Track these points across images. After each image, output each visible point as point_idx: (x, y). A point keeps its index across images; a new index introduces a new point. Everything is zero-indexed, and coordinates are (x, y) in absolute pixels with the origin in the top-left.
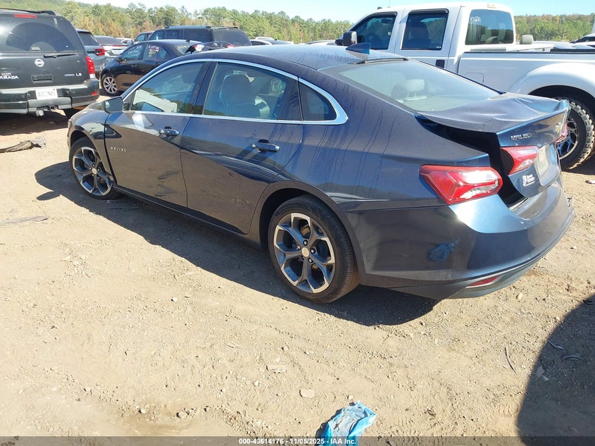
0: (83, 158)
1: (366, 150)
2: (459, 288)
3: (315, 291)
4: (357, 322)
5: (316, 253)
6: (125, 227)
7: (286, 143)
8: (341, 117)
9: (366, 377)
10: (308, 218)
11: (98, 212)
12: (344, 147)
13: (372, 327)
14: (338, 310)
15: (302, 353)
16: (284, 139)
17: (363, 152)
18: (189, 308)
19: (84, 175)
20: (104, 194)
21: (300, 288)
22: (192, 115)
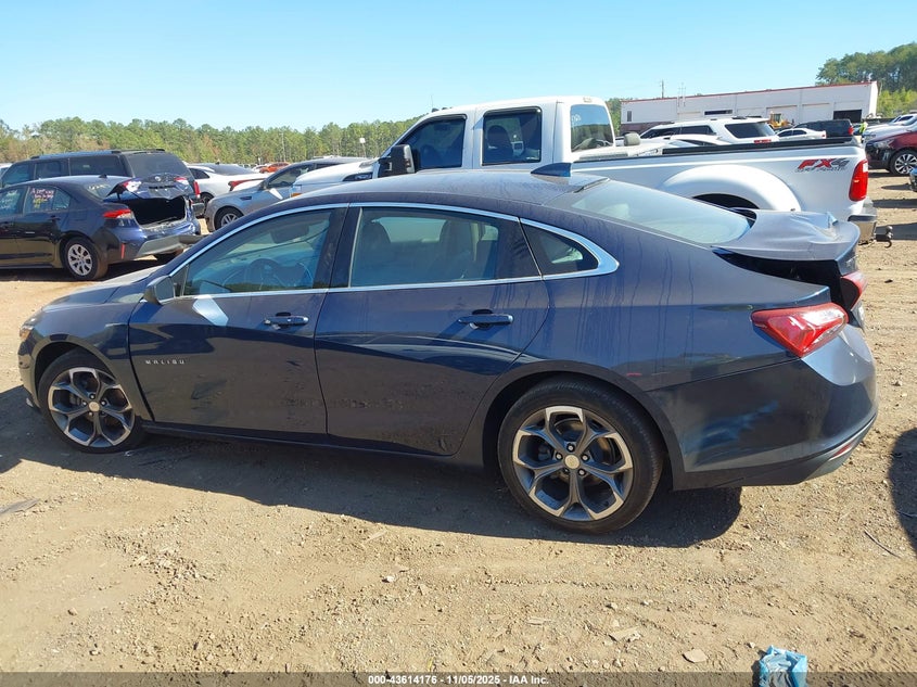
0: (71, 388)
1: (664, 303)
2: (819, 464)
3: (597, 516)
4: (668, 545)
5: (591, 460)
6: (196, 489)
7: (523, 310)
8: (607, 264)
9: (745, 613)
10: (578, 411)
11: (127, 474)
12: (626, 302)
13: (692, 548)
14: (634, 536)
15: (639, 606)
16: (517, 304)
17: (659, 308)
18: (423, 587)
19: (71, 417)
20: (114, 443)
21: (566, 517)
22: (327, 290)
